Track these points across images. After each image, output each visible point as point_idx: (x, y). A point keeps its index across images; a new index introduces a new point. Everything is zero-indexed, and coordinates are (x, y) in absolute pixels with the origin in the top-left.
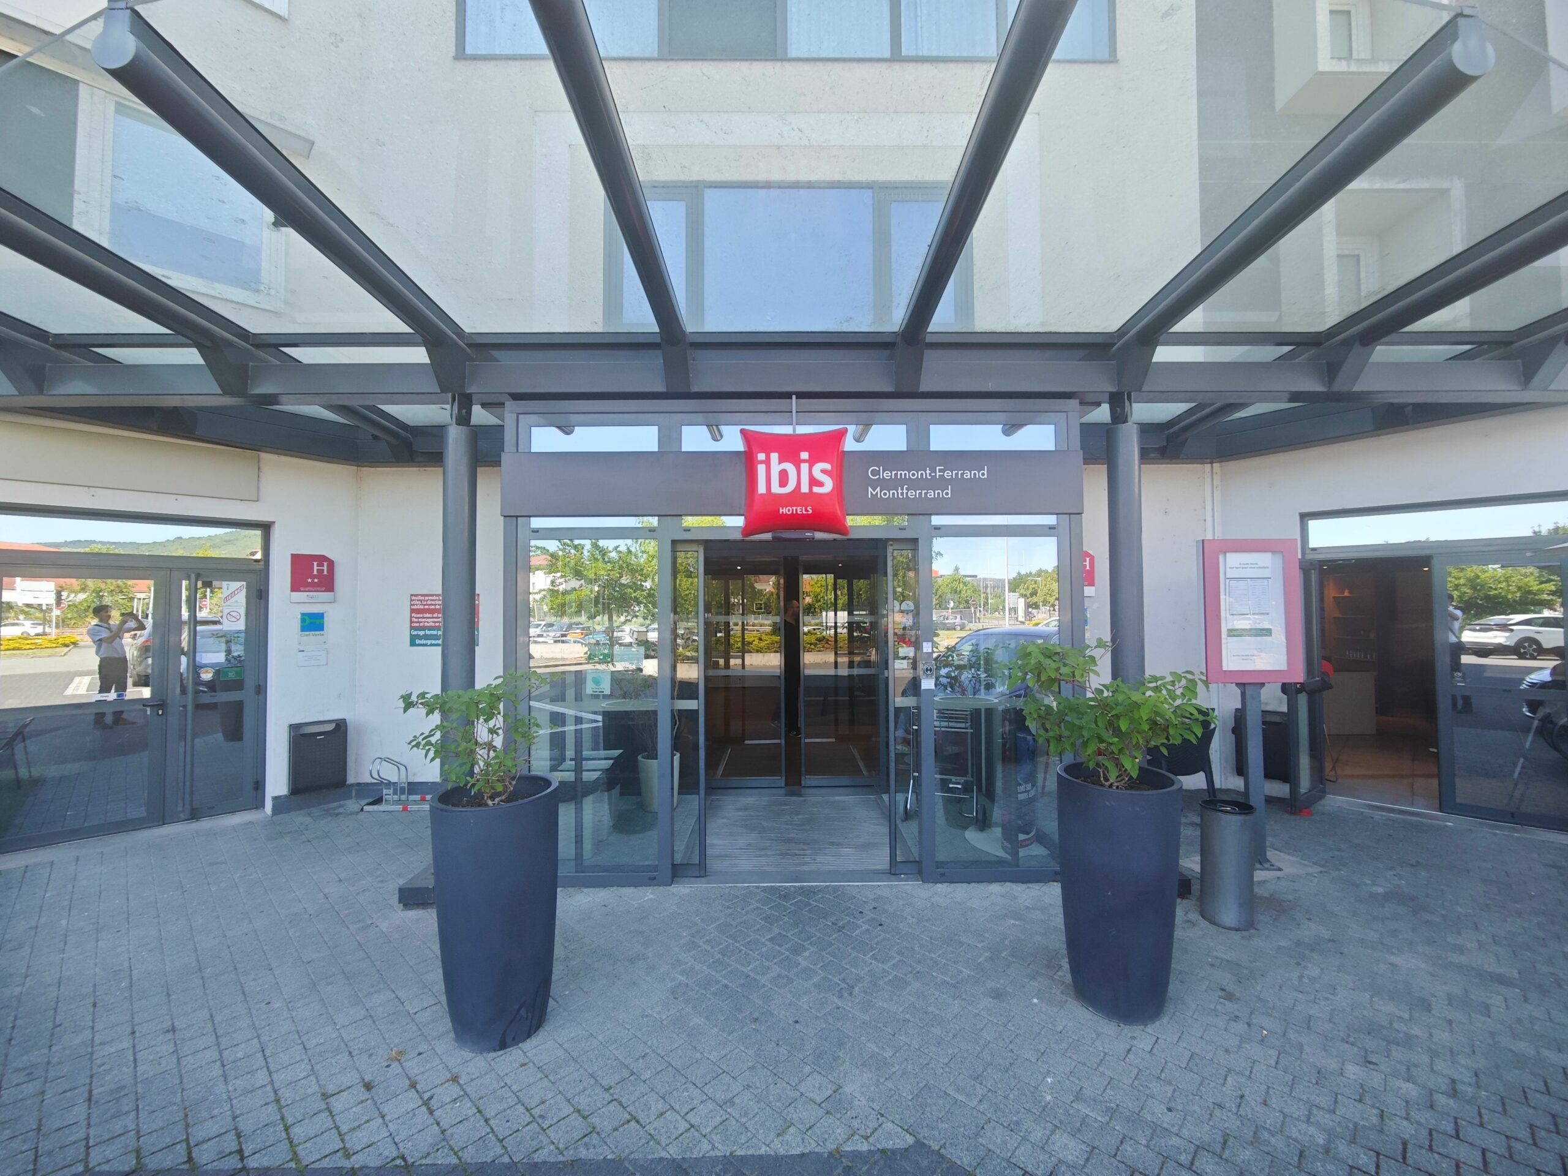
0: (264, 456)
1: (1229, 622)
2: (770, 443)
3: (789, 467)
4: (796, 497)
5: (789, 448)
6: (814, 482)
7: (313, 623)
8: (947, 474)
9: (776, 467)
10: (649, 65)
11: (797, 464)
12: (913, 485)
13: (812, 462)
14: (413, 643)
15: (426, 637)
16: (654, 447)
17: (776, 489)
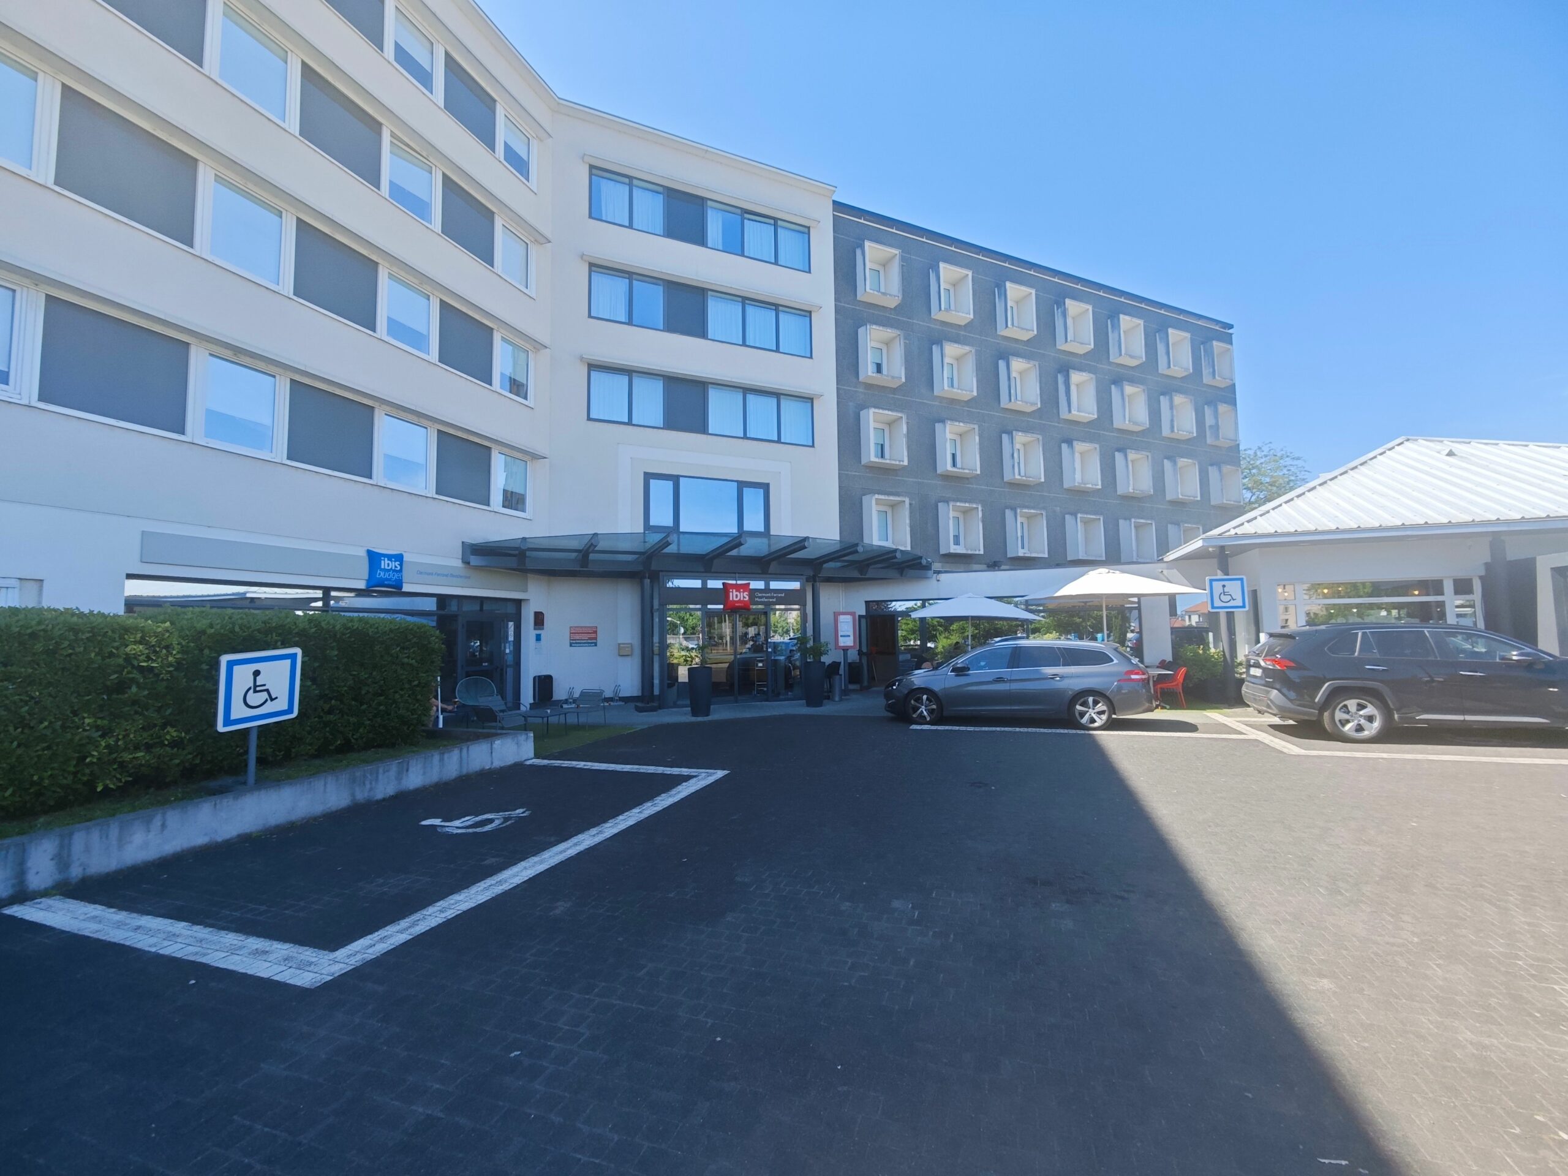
0: (529, 575)
1: (840, 633)
2: (733, 586)
3: (738, 593)
4: (739, 601)
5: (738, 587)
6: (744, 597)
7: (538, 638)
8: (775, 595)
9: (735, 593)
10: (660, 430)
11: (740, 592)
12: (766, 598)
13: (743, 592)
14: (571, 646)
15: (576, 643)
16: (700, 586)
17: (735, 599)
